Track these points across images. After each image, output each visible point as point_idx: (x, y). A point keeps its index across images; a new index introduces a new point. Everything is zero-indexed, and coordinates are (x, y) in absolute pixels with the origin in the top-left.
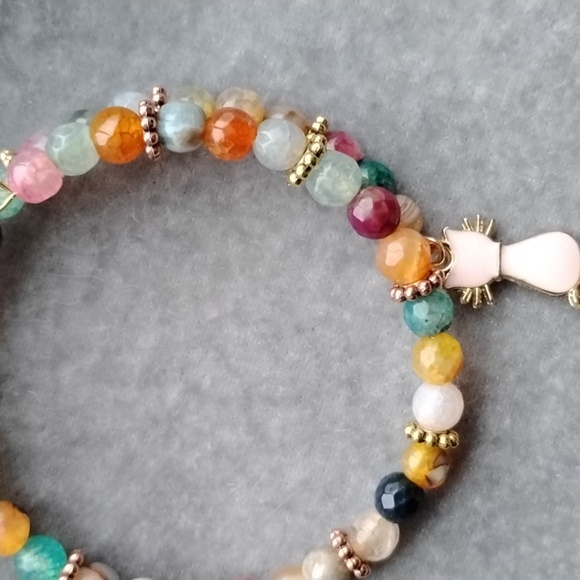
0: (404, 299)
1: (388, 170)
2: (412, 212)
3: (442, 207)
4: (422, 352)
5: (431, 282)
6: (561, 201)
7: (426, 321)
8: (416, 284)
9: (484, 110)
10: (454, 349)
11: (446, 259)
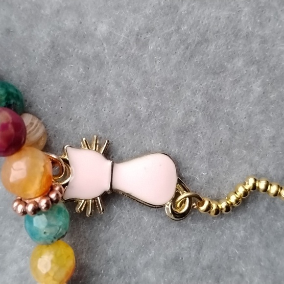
0: (25, 213)
1: (17, 90)
2: (37, 131)
3: (64, 126)
4: (40, 260)
5: (51, 199)
6: (163, 127)
7: (45, 233)
8: (37, 200)
9: (105, 45)
10: (68, 257)
11: (66, 172)
